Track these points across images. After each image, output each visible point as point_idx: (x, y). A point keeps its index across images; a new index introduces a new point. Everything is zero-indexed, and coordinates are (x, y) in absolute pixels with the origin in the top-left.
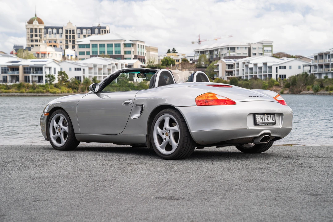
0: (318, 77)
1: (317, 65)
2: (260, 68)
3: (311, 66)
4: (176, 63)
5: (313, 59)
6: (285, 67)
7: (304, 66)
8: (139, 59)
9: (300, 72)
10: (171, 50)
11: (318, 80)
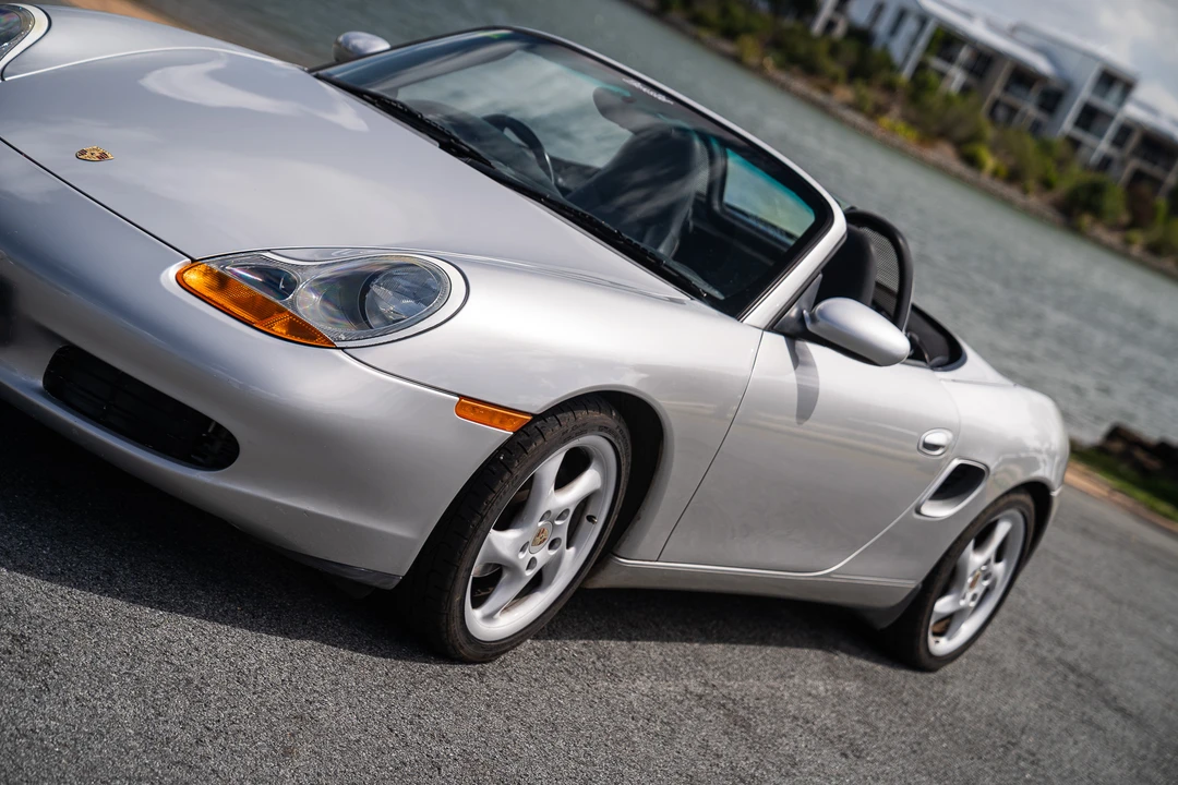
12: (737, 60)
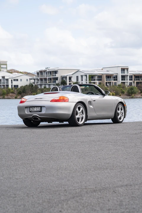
0: (40, 87)
1: (39, 79)
3: (34, 79)
5: (36, 74)
6: (17, 80)
7: (30, 79)
9: (28, 83)
11: (40, 89)
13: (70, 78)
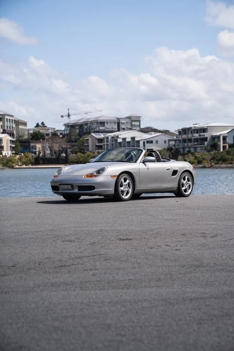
1: (181, 140)
2: (129, 142)
3: (175, 141)
4: (46, 137)
5: (177, 134)
6: (152, 142)
7: (169, 141)
8: (8, 133)
9: (166, 146)
10: (40, 124)
11: (182, 153)
12: (204, 167)
13: (225, 138)
